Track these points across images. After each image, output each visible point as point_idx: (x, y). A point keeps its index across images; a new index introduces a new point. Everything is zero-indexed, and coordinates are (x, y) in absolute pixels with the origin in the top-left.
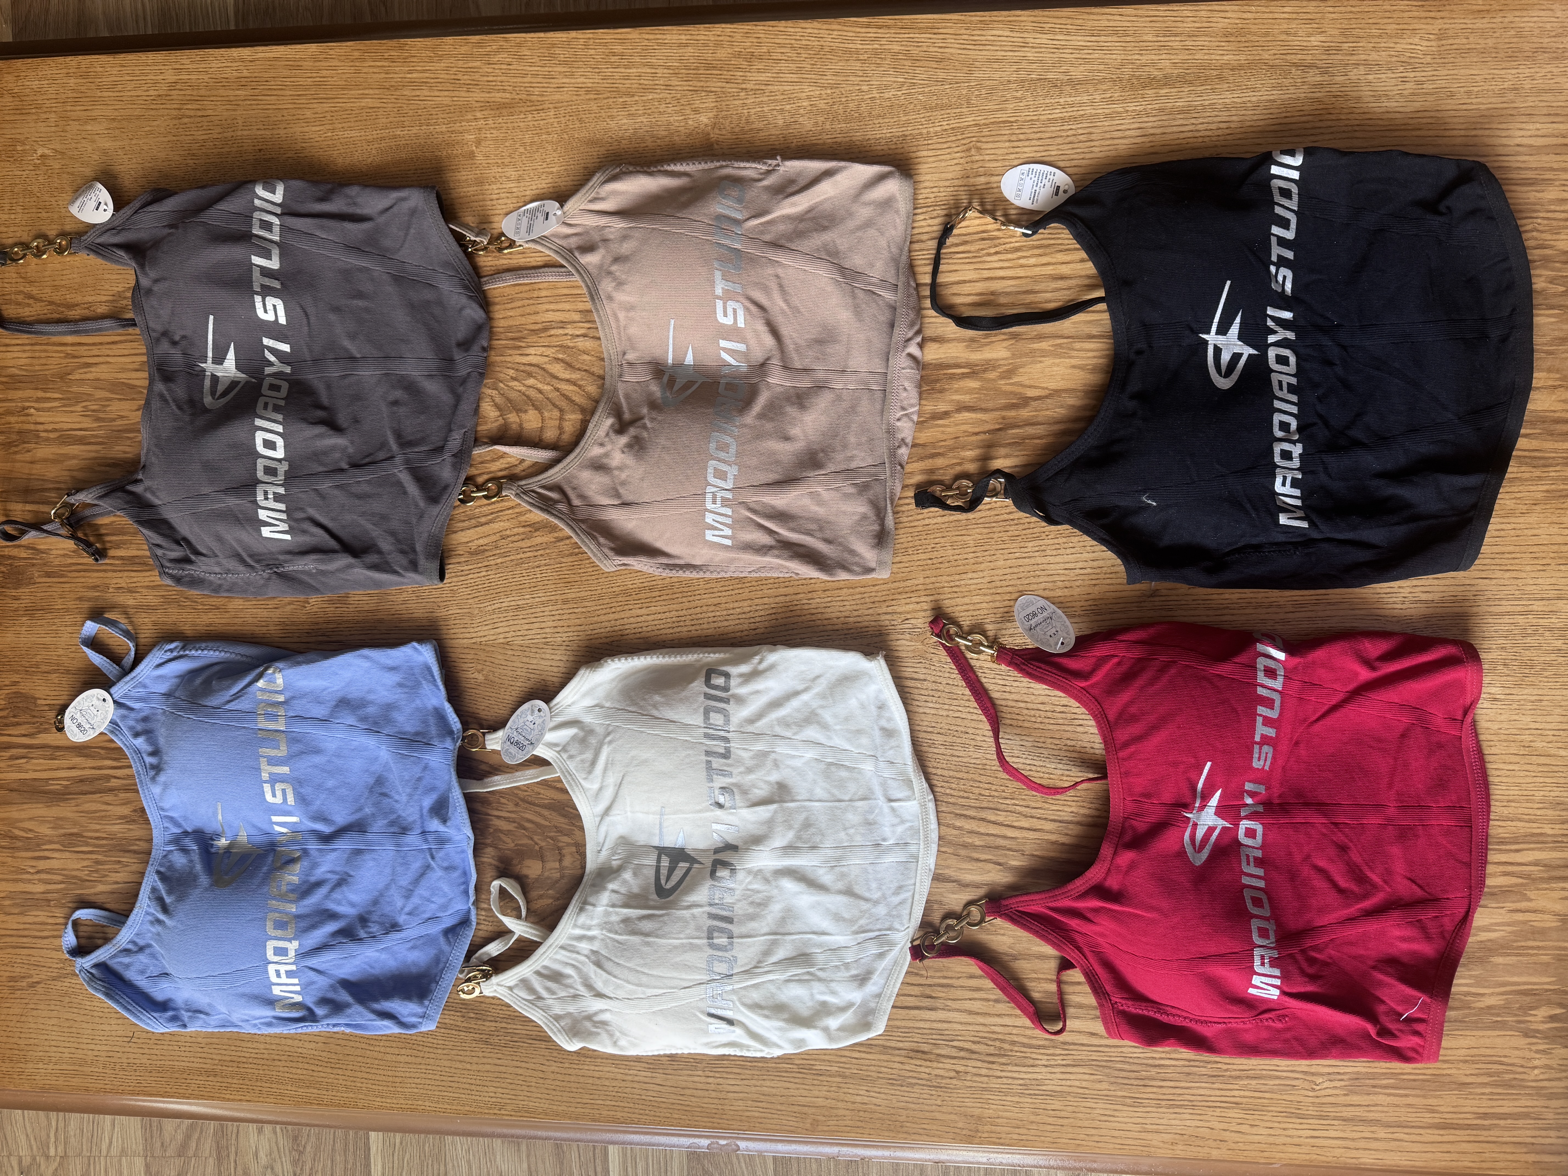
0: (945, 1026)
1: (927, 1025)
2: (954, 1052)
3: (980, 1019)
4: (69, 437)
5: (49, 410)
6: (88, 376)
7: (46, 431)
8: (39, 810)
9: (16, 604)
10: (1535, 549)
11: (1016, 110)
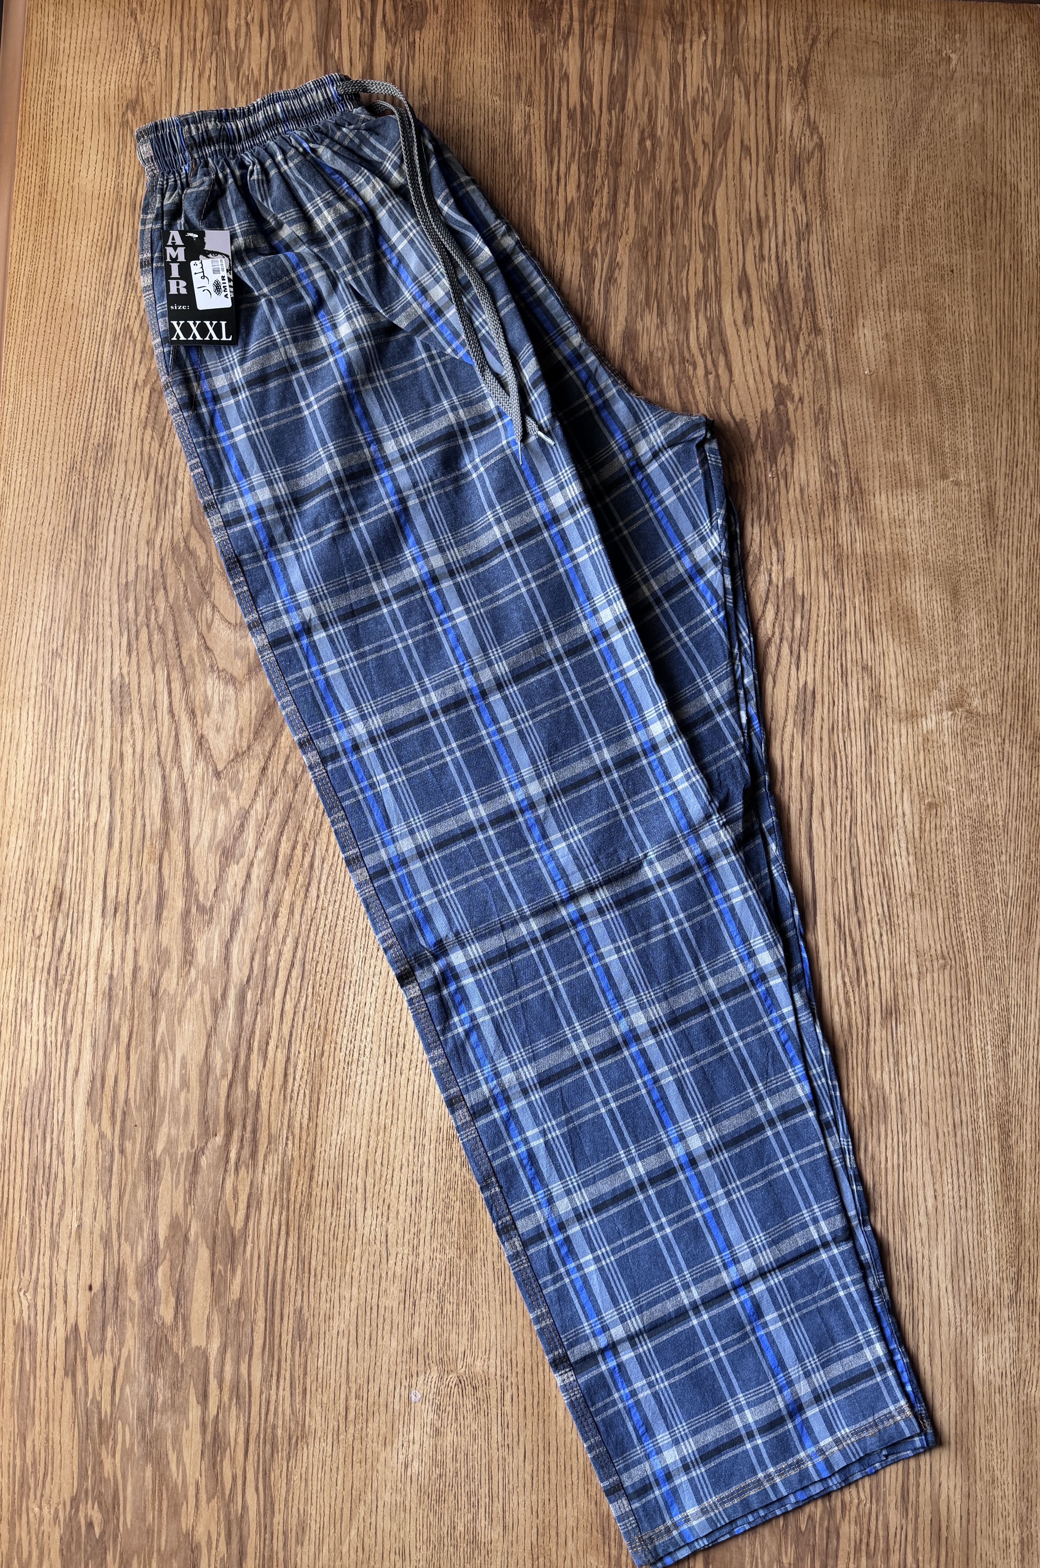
0: (87, 926)
1: (87, 908)
2: (59, 934)
3: (93, 961)
4: (678, 75)
5: (704, 54)
6: (737, 95)
7: (684, 51)
8: (310, 28)
9: (514, 13)
10: (553, 1504)
11: (980, 1003)
